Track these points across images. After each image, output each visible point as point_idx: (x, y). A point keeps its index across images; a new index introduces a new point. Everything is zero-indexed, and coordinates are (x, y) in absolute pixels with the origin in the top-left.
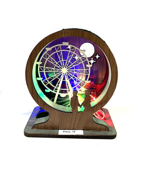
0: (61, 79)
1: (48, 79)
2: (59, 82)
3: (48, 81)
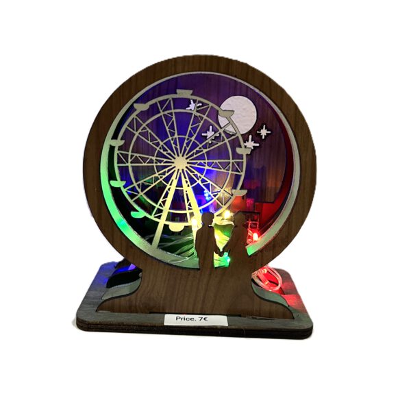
1: (139, 185)
2: (167, 193)
3: (139, 190)
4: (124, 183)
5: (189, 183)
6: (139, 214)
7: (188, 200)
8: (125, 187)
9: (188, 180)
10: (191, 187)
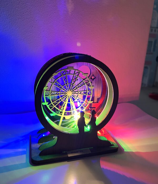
0: (66, 102)
1: (53, 103)
2: (64, 105)
3: (54, 105)
4: (48, 103)
5: (72, 100)
6: (54, 114)
7: (72, 107)
8: (48, 104)
9: (72, 99)
10: (73, 102)
